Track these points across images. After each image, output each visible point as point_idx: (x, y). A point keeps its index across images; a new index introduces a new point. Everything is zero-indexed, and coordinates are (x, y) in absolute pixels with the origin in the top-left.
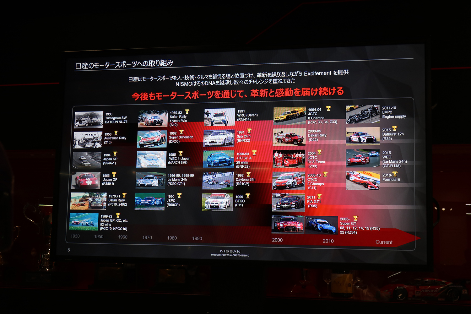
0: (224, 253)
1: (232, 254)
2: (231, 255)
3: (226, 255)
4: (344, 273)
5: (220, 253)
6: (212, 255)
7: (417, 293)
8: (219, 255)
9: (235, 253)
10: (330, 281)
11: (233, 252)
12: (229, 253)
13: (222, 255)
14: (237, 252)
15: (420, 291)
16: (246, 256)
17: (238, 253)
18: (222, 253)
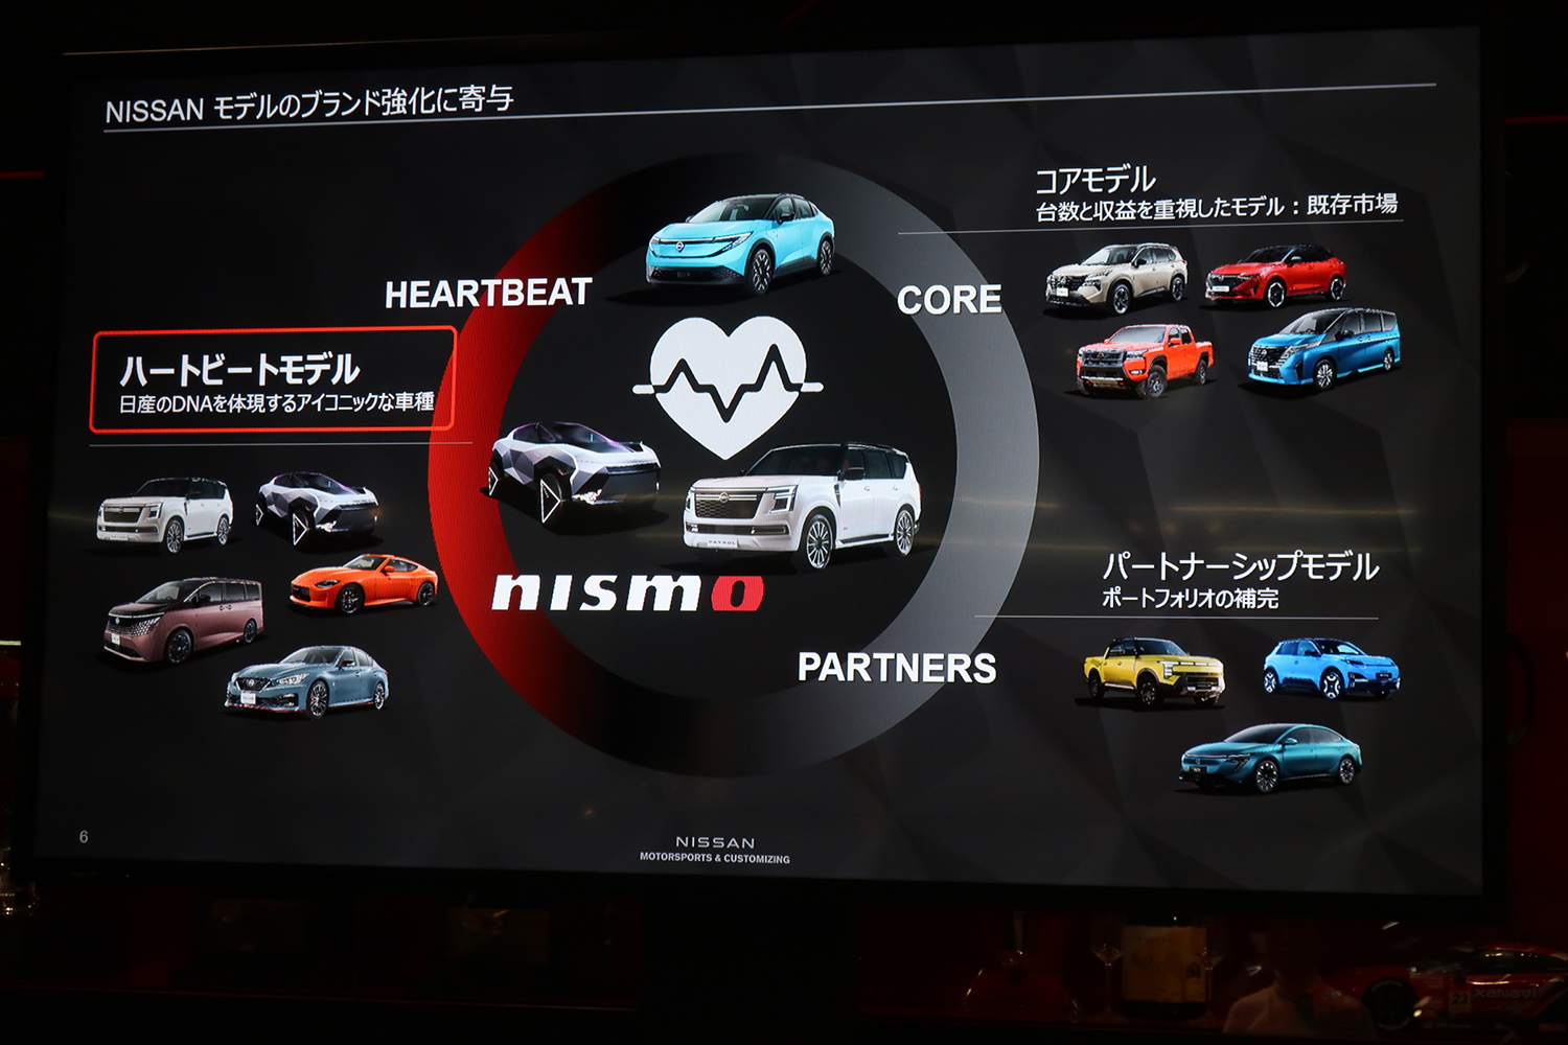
0: (689, 850)
1: (723, 851)
2: (718, 858)
3: (697, 857)
4: (1170, 923)
5: (675, 850)
6: (643, 856)
7: (1455, 1002)
8: (670, 856)
9: (733, 851)
10: (1117, 955)
11: (726, 845)
12: (711, 850)
13: (684, 856)
14: (740, 844)
15: (1469, 994)
16: (778, 859)
17: (747, 851)
18: (681, 849)
